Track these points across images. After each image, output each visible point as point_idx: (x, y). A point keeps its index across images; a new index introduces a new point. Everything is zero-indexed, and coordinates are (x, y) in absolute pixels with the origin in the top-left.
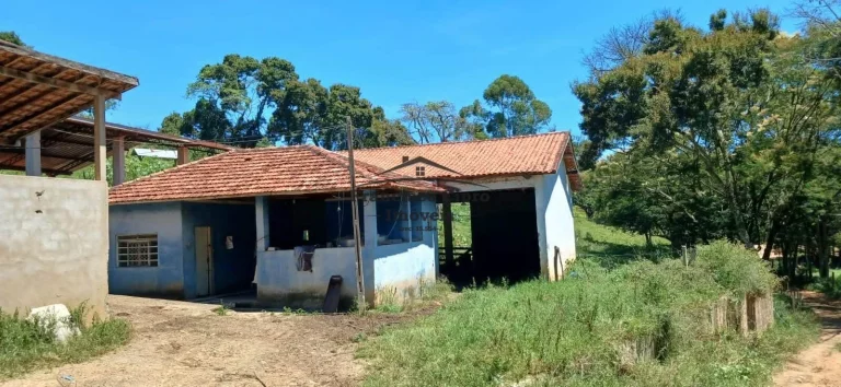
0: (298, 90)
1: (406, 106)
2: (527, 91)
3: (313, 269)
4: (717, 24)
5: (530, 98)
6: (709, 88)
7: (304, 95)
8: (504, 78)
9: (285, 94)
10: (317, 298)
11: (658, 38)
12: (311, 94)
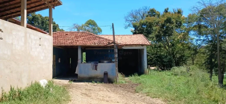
0: (36, 17)
1: (74, 24)
2: (96, 24)
3: (97, 69)
4: (166, 11)
5: (97, 26)
6: (172, 26)
7: (38, 19)
8: (90, 20)
9: (32, 18)
10: (98, 78)
11: (150, 13)
12: (40, 19)
